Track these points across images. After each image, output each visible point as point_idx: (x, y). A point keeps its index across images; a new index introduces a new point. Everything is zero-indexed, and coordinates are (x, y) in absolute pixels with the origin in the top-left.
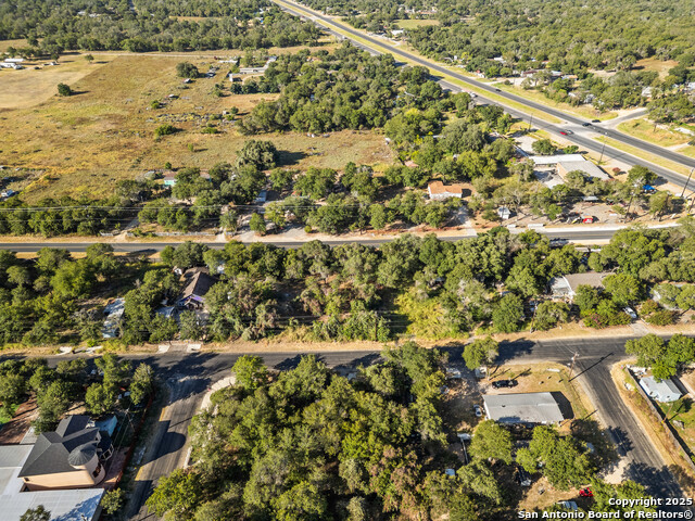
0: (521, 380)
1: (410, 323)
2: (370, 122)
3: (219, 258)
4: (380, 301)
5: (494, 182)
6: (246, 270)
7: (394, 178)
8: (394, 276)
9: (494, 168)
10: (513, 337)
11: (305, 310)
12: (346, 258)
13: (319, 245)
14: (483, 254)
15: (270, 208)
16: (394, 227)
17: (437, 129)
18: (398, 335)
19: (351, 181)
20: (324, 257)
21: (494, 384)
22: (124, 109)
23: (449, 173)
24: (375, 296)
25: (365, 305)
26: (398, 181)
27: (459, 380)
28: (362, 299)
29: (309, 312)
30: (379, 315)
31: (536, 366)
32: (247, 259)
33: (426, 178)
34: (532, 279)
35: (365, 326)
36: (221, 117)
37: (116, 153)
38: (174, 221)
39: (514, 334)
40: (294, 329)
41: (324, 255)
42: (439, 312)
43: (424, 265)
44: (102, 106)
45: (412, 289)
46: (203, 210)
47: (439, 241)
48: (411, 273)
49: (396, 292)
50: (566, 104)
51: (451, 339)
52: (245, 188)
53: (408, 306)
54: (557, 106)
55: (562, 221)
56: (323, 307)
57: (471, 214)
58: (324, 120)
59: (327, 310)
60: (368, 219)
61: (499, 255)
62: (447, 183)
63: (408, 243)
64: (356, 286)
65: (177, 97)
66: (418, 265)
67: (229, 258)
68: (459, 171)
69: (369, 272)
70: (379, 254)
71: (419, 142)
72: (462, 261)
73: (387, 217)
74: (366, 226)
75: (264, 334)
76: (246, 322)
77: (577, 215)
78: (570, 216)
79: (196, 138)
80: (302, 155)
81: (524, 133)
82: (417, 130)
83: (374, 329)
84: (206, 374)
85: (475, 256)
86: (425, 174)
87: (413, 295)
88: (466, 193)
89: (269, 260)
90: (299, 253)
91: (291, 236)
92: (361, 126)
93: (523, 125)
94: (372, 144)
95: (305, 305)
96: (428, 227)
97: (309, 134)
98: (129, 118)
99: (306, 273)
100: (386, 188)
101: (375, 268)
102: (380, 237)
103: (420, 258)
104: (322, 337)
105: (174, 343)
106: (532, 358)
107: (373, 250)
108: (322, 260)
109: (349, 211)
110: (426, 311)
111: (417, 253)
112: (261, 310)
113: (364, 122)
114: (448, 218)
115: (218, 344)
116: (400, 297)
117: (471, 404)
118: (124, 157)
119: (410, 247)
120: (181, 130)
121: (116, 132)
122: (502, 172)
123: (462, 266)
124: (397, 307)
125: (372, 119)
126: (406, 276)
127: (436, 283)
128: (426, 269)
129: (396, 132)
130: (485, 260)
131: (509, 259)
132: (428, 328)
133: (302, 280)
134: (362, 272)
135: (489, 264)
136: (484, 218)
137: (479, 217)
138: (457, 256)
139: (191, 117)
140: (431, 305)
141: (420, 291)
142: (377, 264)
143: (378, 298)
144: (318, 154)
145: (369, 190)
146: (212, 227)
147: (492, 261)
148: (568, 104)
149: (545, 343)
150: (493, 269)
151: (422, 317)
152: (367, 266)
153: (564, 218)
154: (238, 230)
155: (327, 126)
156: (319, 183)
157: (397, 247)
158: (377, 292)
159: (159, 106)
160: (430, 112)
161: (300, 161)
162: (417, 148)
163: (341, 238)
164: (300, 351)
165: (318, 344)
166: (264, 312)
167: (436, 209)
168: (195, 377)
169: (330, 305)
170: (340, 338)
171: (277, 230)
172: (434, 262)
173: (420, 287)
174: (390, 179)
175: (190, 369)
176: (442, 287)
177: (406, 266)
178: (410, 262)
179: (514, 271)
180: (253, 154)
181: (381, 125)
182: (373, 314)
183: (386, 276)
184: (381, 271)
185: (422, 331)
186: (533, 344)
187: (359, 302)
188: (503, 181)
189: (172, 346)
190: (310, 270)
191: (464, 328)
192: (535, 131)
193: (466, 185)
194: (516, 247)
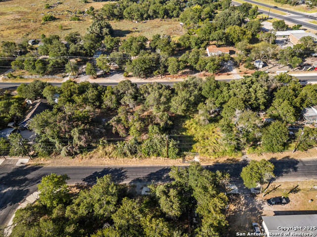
0: (291, 196)
1: (195, 142)
2: (171, 14)
3: (54, 92)
4: (171, 125)
5: (250, 46)
6: (72, 101)
7: (185, 43)
8: (183, 107)
9: (250, 36)
10: (280, 156)
11: (114, 132)
12: (149, 93)
13: (129, 84)
14: (251, 90)
15: (99, 59)
16: (184, 73)
17: (211, 18)
18: (185, 153)
19: (156, 44)
20: (133, 93)
21: (269, 201)
22: (29, 8)
23: (221, 39)
24: (168, 122)
25: (159, 129)
26: (187, 45)
27: (237, 195)
28: (158, 124)
29: (117, 133)
30: (170, 138)
31: (302, 183)
32: (75, 93)
33: (205, 43)
34: (292, 109)
35: (159, 146)
36: (83, 12)
37: (16, 30)
38: (34, 68)
39: (280, 154)
40: (104, 147)
41: (132, 91)
42: (217, 134)
43: (206, 98)
44: (17, 7)
45: (196, 116)
46: (54, 61)
47: (217, 81)
48: (196, 104)
49: (185, 118)
50: (288, 5)
51: (228, 157)
52: (86, 48)
53: (193, 129)
54: (282, 6)
55: (300, 69)
56: (127, 130)
57: (236, 65)
58: (143, 13)
59: (130, 132)
60: (166, 67)
61: (263, 91)
62: (219, 46)
63: (194, 83)
64: (154, 113)
65: (61, 3)
66: (201, 99)
67: (62, 92)
68: (227, 38)
69: (164, 103)
70: (173, 91)
71: (200, 24)
72: (235, 95)
73: (179, 66)
74: (165, 73)
75: (78, 152)
76: (64, 141)
77: (309, 65)
78: (305, 65)
79: (66, 23)
80: (128, 32)
81: (265, 19)
82: (199, 17)
83: (166, 148)
84: (26, 186)
85: (245, 91)
86: (205, 40)
87: (197, 120)
88: (232, 52)
89: (90, 94)
90: (115, 90)
91: (114, 79)
92: (165, 16)
93: (264, 16)
94: (172, 26)
95: (114, 128)
96: (207, 74)
97: (134, 21)
98: (31, 13)
99: (119, 104)
100: (179, 50)
101: (169, 100)
102: (175, 80)
103: (203, 93)
104: (125, 154)
105: (8, 157)
106: (298, 176)
107: (168, 88)
108: (131, 94)
109: (153, 61)
110: (207, 133)
111: (200, 89)
112: (75, 133)
113: (167, 14)
114: (221, 67)
115: (43, 159)
116: (187, 122)
117: (250, 220)
118: (20, 32)
119: (195, 85)
120: (59, 19)
121: (20, 20)
122: (254, 40)
123: (235, 99)
124: (185, 130)
125: (172, 12)
126: (192, 106)
127: (215, 111)
128: (207, 101)
129: (186, 18)
130: (253, 94)
131: (271, 94)
132: (208, 147)
133: (115, 109)
134: (159, 103)
135: (256, 97)
136: (245, 67)
137: (242, 68)
138: (231, 92)
139: (66, 13)
140: (211, 129)
141: (202, 118)
142: (170, 97)
143: (170, 123)
144: (139, 31)
145: (168, 49)
146: (62, 73)
147: (259, 94)
148: (289, 5)
149: (307, 162)
150: (259, 101)
151: (205, 138)
152: (163, 99)
153: (301, 67)
154: (79, 74)
155: (145, 16)
156: (135, 45)
157: (186, 85)
158: (170, 118)
159: (49, 7)
160: (207, 9)
161: (127, 35)
162: (199, 27)
163: (148, 81)
164: (106, 166)
165: (121, 159)
166: (77, 135)
167: (213, 60)
168: (16, 188)
169: (132, 128)
170: (139, 155)
171: (105, 75)
172: (213, 96)
173: (203, 115)
174: (182, 44)
175: (15, 181)
176: (219, 114)
177: (192, 98)
178: (195, 96)
179: (276, 102)
180: (96, 29)
181: (178, 16)
182: (165, 137)
183: (177, 106)
184: (174, 103)
185: (204, 150)
186: (297, 162)
187: (155, 127)
188: (255, 45)
189: (6, 160)
190: (122, 101)
191: (238, 148)
192: (271, 18)
193: (231, 48)
194: (274, 85)
